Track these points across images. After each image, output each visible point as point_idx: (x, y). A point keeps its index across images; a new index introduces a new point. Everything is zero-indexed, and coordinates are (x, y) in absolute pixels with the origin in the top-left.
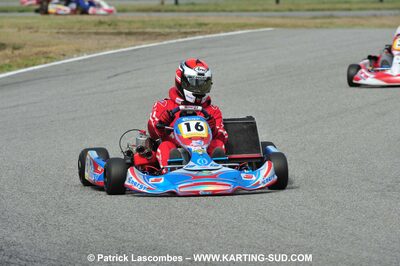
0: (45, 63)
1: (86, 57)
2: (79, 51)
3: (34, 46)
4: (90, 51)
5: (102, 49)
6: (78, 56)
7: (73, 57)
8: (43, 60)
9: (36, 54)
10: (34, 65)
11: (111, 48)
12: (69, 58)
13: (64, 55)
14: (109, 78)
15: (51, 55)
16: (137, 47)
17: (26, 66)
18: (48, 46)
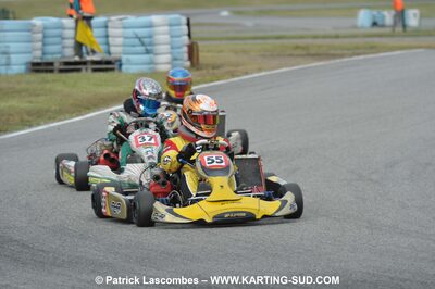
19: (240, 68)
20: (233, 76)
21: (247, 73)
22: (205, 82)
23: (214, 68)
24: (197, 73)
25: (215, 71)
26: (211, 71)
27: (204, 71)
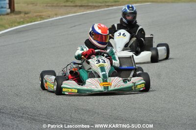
0: (40, 20)
1: (60, 18)
2: (56, 15)
3: (35, 12)
4: (62, 15)
5: (68, 14)
6: (56, 17)
7: (54, 18)
8: (39, 19)
9: (36, 16)
10: (35, 22)
11: (72, 13)
12: (52, 18)
13: (49, 17)
14: (71, 27)
15: (43, 17)
16: (85, 13)
17: (31, 22)
18: (42, 12)
19: (44, 14)
22: (28, 22)
23: (26, 13)
24: (17, 16)
25: (28, 15)
26: (26, 15)
27: (22, 15)
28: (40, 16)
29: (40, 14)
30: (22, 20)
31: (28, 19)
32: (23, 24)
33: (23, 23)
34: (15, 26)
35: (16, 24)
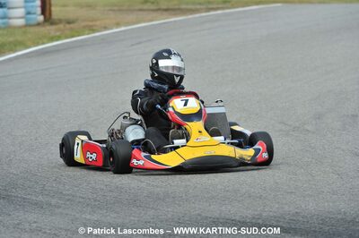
1: (123, 28)
2: (118, 25)
4: (125, 26)
6: (117, 28)
7: (112, 29)
8: (87, 32)
9: (84, 27)
11: (144, 22)
15: (96, 28)
17: (73, 37)
19: (98, 23)
20: (94, 31)
21: (106, 28)
22: (67, 37)
23: (69, 23)
24: (53, 27)
25: (72, 25)
26: (68, 26)
27: (61, 26)
28: (91, 26)
29: (91, 24)
30: (58, 34)
31: (68, 32)
32: (57, 40)
33: (58, 38)
34: (43, 43)
35: (45, 41)
